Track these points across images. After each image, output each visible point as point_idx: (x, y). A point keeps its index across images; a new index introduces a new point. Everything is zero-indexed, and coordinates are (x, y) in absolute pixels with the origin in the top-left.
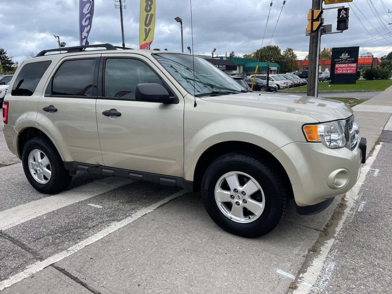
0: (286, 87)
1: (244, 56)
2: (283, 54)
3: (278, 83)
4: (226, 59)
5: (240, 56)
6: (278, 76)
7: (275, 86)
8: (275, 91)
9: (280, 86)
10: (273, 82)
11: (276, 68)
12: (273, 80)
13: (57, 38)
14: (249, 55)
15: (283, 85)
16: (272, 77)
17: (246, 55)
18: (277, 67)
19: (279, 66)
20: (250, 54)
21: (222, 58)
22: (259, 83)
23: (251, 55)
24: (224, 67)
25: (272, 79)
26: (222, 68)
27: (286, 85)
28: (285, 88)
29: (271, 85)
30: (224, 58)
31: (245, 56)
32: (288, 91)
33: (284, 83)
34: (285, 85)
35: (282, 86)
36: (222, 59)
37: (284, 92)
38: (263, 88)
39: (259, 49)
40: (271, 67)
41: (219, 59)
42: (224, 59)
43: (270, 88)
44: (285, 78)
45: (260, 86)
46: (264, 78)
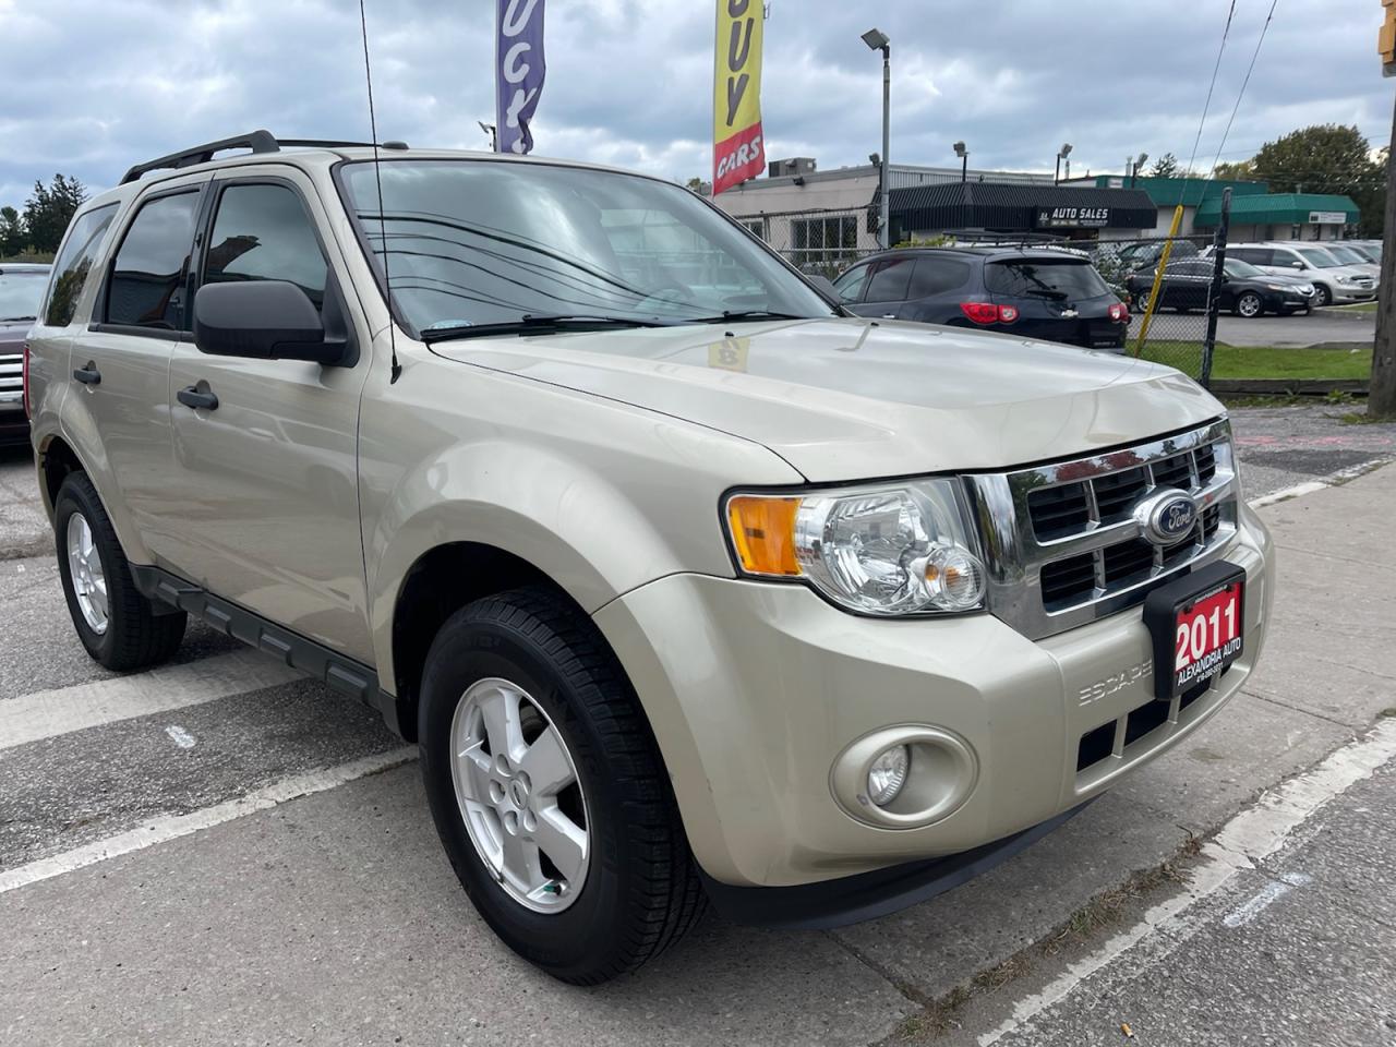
0: (1360, 297)
1: (1217, 170)
2: (1377, 162)
3: (1324, 276)
4: (1120, 187)
5: (1198, 172)
6: (1330, 249)
7: (1305, 289)
8: (1304, 312)
9: (1333, 292)
10: (1306, 271)
11: (1341, 218)
12: (1303, 267)
13: (491, 132)
14: (1237, 167)
15: (1345, 287)
16: (1301, 251)
17: (1225, 167)
18: (1348, 213)
19: (1354, 208)
20: (1243, 162)
21: (1104, 179)
22: (1234, 279)
23: (1245, 167)
24: (1101, 215)
25: (1299, 261)
26: (1091, 219)
27: (1359, 288)
28: (1357, 297)
29: (1289, 285)
30: (1114, 181)
31: (1222, 172)
32: (1361, 312)
33: (1354, 279)
34: (1356, 287)
35: (1341, 292)
36: (1106, 185)
37: (1344, 314)
38: (1249, 298)
39: (1276, 142)
40: (1319, 214)
41: (1093, 184)
42: (1112, 186)
43: (1281, 297)
44: (1364, 256)
45: (1236, 292)
46: (1264, 257)
